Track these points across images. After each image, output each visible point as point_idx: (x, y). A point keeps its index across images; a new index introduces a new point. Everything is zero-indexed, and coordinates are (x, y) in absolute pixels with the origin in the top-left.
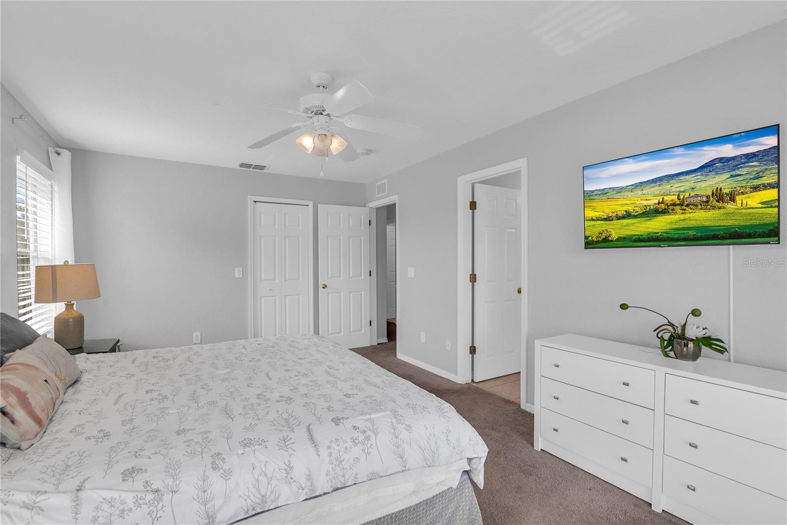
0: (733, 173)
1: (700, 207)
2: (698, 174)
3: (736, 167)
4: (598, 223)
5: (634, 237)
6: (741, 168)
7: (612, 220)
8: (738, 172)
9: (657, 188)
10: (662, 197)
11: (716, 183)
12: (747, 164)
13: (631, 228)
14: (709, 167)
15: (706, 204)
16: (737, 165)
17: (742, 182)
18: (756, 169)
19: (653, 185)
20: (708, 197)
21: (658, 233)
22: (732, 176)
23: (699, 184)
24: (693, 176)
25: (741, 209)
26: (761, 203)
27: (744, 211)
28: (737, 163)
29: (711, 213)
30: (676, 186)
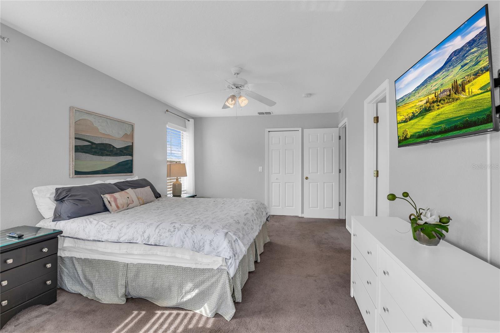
0: (462, 64)
1: (446, 101)
2: (444, 71)
3: (464, 57)
4: (402, 125)
5: (417, 134)
6: (467, 56)
7: (407, 122)
8: (465, 61)
9: (425, 89)
10: (427, 97)
11: (454, 76)
12: (470, 52)
13: (416, 127)
14: (449, 63)
15: (449, 99)
16: (464, 55)
17: (468, 70)
18: (476, 54)
19: (423, 87)
20: (450, 91)
21: (427, 129)
22: (462, 66)
23: (445, 80)
24: (441, 73)
25: (469, 97)
26: (481, 89)
27: (470, 99)
28: (464, 52)
29: (452, 105)
30: (434, 85)
